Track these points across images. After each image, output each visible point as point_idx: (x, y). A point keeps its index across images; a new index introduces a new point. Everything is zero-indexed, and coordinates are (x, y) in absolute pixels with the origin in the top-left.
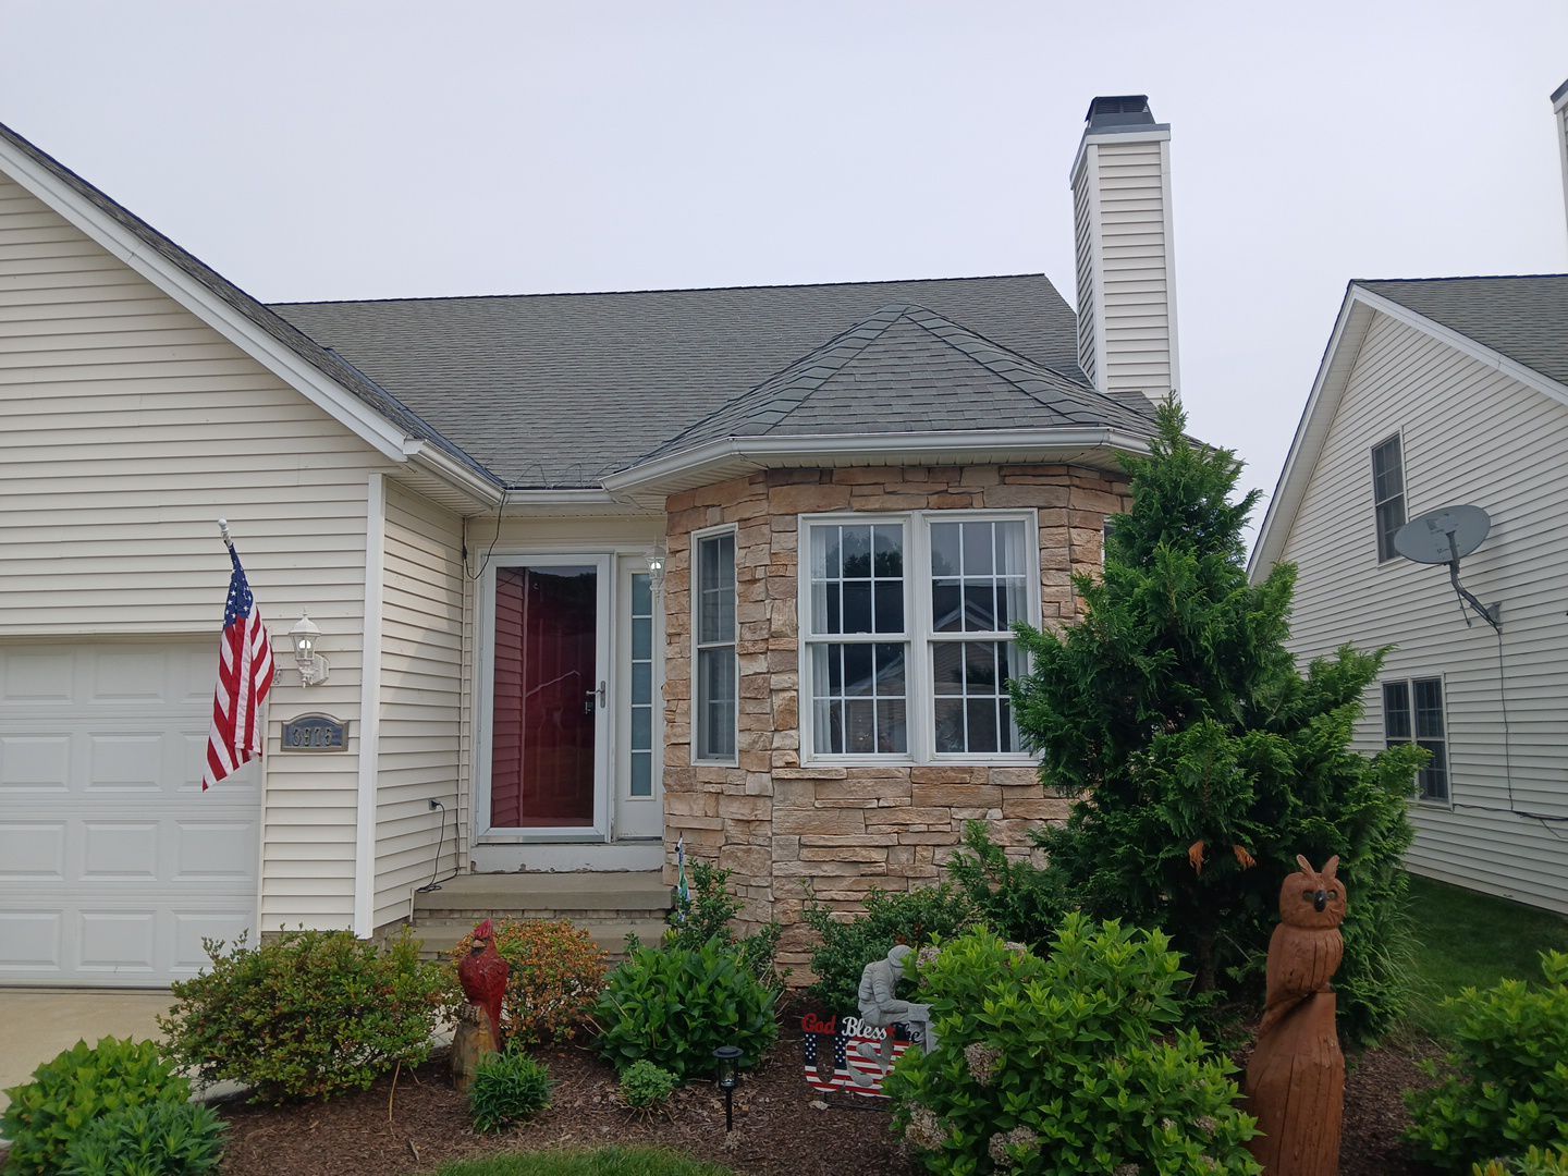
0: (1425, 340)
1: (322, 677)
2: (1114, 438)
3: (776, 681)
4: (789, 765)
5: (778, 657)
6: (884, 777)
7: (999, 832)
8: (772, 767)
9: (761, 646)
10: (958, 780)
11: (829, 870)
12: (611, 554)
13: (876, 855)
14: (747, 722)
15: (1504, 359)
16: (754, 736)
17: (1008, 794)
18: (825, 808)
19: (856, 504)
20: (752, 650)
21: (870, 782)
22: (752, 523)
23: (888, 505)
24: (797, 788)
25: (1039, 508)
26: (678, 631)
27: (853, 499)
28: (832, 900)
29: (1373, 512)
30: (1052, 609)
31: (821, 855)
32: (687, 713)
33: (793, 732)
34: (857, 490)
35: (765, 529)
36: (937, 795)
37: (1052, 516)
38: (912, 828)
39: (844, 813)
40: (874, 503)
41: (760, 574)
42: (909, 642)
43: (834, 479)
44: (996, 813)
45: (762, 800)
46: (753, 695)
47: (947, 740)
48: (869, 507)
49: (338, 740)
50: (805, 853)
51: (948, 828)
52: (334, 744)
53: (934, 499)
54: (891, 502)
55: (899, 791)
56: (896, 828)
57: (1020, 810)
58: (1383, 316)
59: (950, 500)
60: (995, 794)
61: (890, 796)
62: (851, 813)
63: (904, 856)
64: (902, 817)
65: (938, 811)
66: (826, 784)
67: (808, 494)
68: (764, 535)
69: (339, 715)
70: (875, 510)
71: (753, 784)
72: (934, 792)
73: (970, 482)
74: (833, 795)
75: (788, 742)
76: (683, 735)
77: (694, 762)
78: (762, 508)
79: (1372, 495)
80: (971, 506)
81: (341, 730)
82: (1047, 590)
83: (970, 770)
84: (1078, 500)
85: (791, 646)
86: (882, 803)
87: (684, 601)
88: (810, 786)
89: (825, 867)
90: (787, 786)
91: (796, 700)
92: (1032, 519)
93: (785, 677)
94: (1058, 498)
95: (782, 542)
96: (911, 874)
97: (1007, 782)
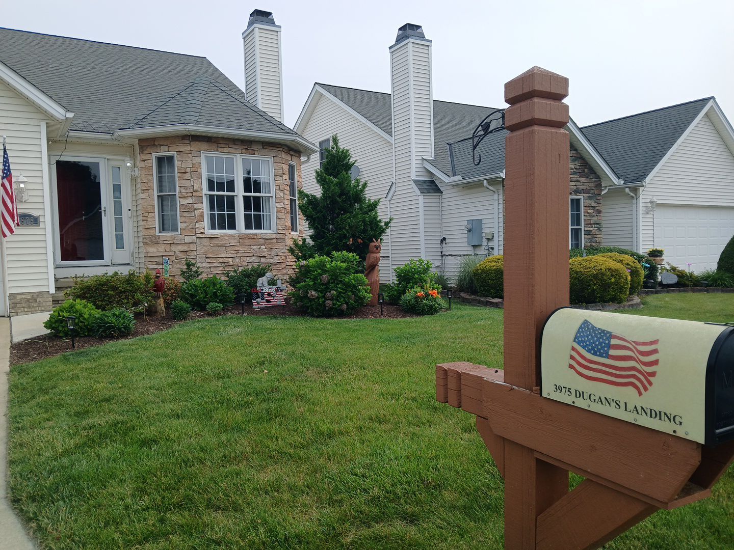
0: (332, 103)
1: (27, 199)
2: (298, 139)
3: (196, 206)
4: (202, 233)
5: (196, 198)
6: (231, 237)
7: (265, 252)
8: (196, 234)
9: (191, 195)
10: (253, 237)
11: (216, 265)
12: (105, 158)
13: (230, 260)
14: (184, 219)
15: (368, 121)
16: (188, 224)
17: (267, 241)
18: (214, 246)
19: (220, 150)
20: (186, 196)
21: (227, 238)
22: (182, 153)
23: (231, 151)
24: (205, 240)
25: (274, 157)
26: (148, 188)
27: (218, 148)
28: (217, 274)
29: (319, 164)
30: (277, 188)
31: (213, 260)
32: (154, 217)
33: (202, 223)
34: (220, 145)
35: (190, 155)
36: (247, 242)
37: (278, 160)
38: (240, 252)
39: (220, 247)
40: (226, 150)
41: (188, 170)
42: (237, 196)
43: (212, 140)
44: (263, 247)
45: (192, 244)
46: (187, 211)
47: (248, 226)
48: (224, 151)
49: (36, 222)
50: (208, 260)
51: (250, 251)
52: (34, 224)
53: (244, 151)
54: (231, 150)
55: (236, 241)
56: (235, 252)
57: (270, 246)
58: (325, 97)
59: (248, 152)
60: (262, 241)
61: (233, 242)
62: (222, 247)
63: (238, 260)
64: (237, 248)
65: (247, 247)
66: (214, 239)
67: (204, 145)
68: (189, 157)
69: (35, 213)
70: (227, 153)
71: (188, 239)
72: (246, 241)
73: (255, 147)
74: (215, 242)
75: (201, 226)
76: (152, 225)
77: (157, 233)
78: (188, 148)
79: (319, 158)
80: (254, 154)
81: (37, 219)
82: (276, 182)
83: (256, 235)
84: (284, 155)
85: (201, 195)
86: (231, 244)
87: (151, 178)
88: (208, 239)
89: (214, 264)
90: (201, 239)
91: (203, 212)
92: (272, 160)
93: (199, 205)
94: (279, 154)
95: (196, 160)
96: (240, 265)
97: (267, 238)
